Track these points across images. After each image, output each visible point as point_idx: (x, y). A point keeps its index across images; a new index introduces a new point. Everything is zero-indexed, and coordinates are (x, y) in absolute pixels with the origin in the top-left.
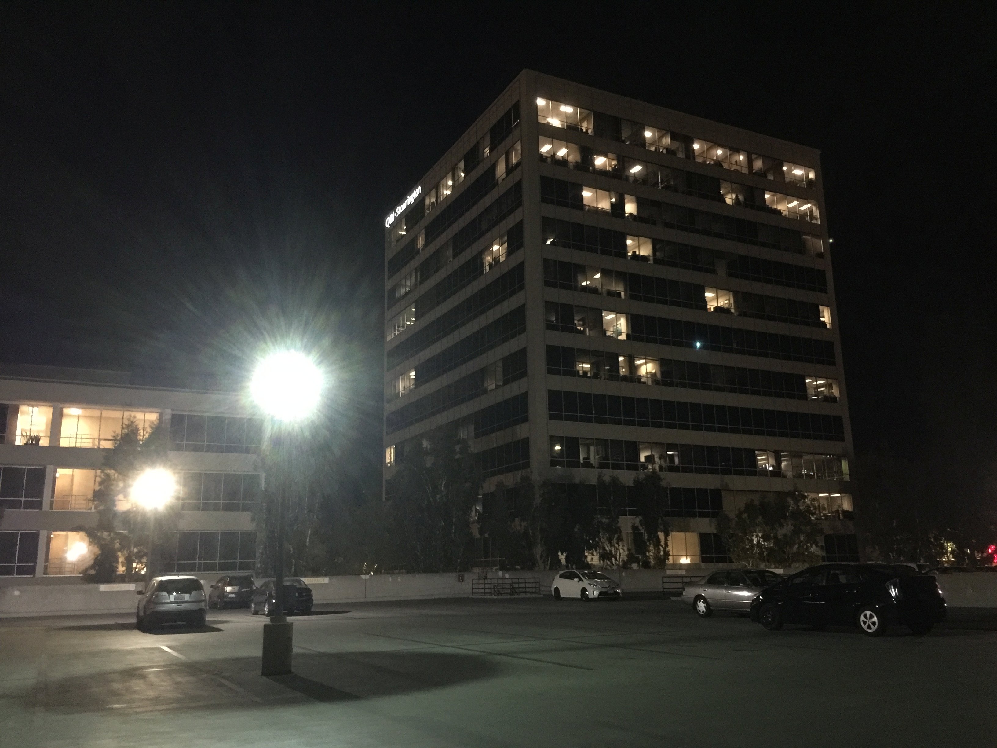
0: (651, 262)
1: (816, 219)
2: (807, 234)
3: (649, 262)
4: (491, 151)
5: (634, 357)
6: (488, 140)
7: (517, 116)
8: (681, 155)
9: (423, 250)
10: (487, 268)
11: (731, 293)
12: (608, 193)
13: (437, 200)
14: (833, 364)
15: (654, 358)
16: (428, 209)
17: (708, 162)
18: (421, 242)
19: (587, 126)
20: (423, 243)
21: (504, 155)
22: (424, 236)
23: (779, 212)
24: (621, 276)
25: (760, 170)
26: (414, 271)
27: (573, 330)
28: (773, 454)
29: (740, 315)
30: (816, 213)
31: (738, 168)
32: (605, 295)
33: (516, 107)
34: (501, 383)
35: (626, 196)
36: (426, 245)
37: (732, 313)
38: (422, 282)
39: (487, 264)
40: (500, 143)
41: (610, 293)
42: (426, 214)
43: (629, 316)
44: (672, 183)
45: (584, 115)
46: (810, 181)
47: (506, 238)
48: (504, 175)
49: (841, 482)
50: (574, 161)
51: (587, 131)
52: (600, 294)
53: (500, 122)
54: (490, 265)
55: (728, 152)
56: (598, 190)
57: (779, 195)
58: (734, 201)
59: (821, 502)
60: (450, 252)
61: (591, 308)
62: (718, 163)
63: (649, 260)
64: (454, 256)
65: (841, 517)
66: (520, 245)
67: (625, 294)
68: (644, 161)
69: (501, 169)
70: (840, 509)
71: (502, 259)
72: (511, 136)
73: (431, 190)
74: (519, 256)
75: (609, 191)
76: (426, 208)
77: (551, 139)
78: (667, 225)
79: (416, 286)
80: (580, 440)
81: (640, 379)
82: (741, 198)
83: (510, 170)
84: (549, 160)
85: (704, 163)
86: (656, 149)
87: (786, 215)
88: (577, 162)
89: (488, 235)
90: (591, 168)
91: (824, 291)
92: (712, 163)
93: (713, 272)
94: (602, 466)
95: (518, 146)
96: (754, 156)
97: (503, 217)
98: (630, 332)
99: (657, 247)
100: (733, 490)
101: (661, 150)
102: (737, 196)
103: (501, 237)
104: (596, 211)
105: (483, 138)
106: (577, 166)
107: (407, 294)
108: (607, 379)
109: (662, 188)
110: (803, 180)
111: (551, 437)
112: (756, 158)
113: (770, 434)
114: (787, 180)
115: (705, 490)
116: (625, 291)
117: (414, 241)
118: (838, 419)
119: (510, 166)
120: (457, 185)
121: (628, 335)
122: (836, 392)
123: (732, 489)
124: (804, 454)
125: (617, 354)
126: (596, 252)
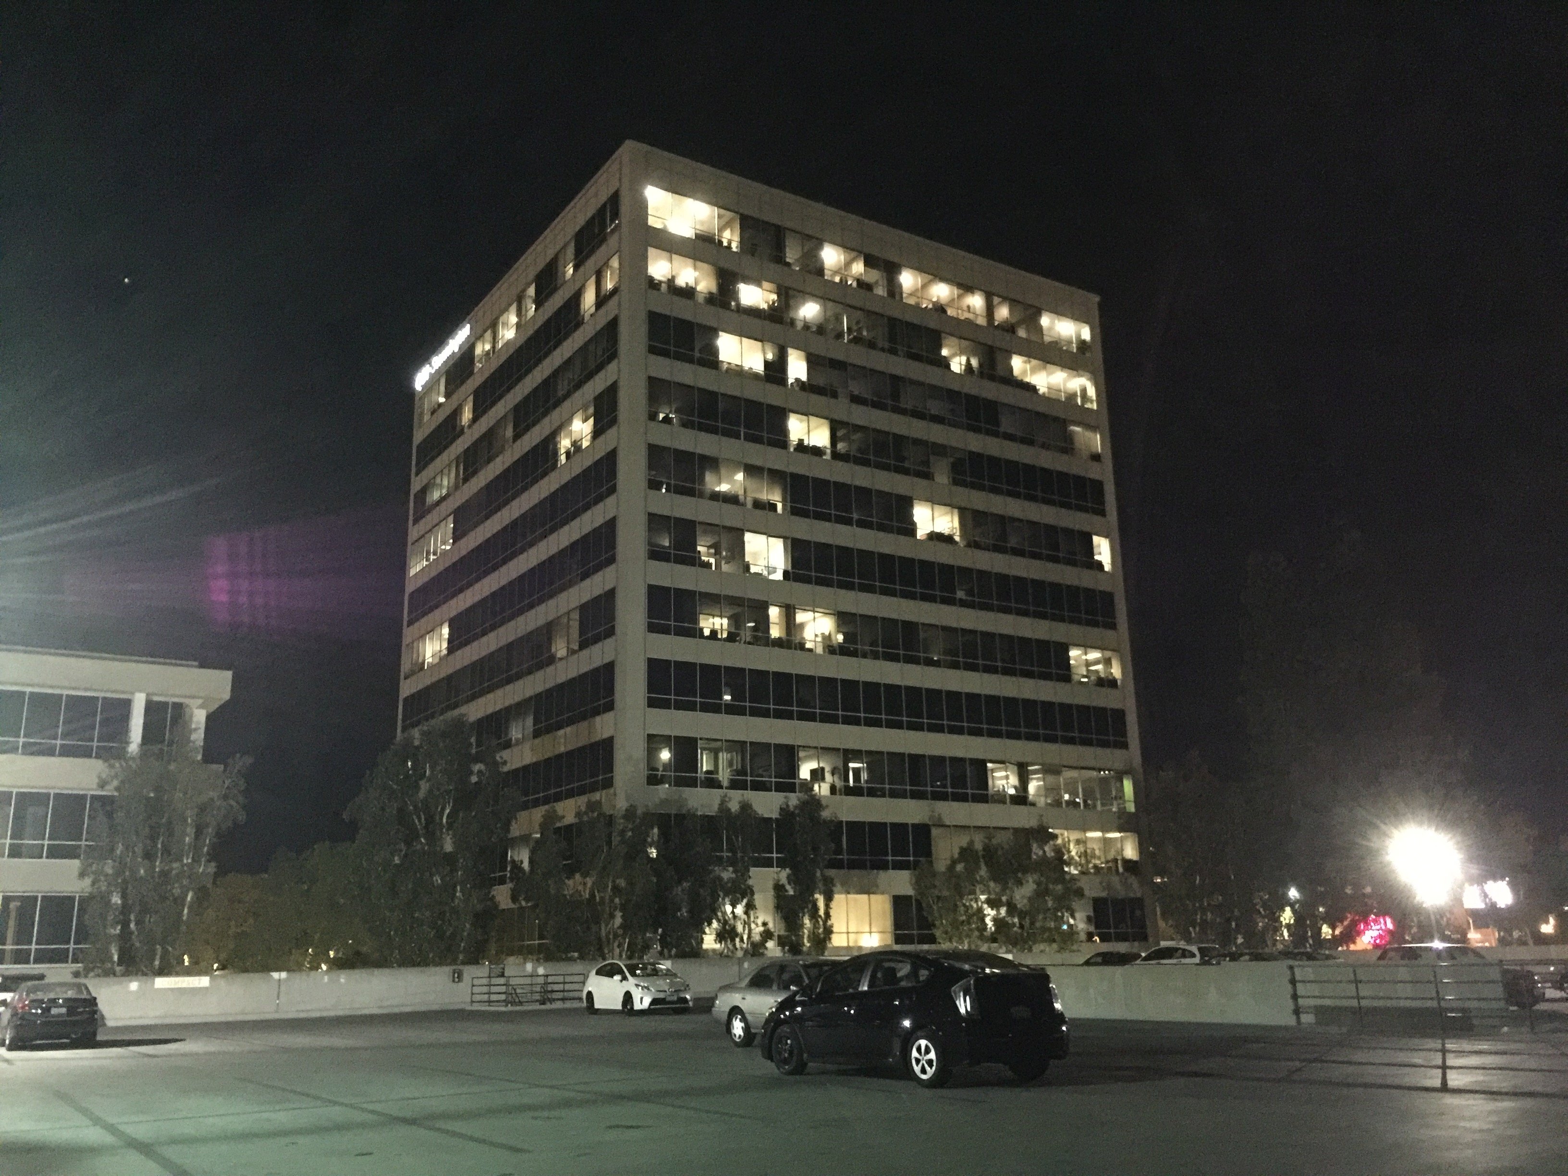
0: (828, 457)
1: (1092, 402)
2: (1078, 424)
3: (824, 457)
4: (576, 268)
5: (795, 608)
6: (571, 251)
7: (616, 215)
8: (880, 291)
9: (470, 426)
10: (563, 458)
11: (956, 511)
12: (759, 344)
13: (494, 347)
14: (1113, 626)
15: (827, 611)
16: (480, 361)
17: (924, 306)
18: (467, 415)
19: (731, 238)
20: (471, 416)
21: (594, 277)
22: (471, 404)
23: (1031, 389)
24: (776, 476)
25: (1006, 321)
26: (455, 462)
27: (694, 560)
28: (1016, 768)
29: (969, 545)
30: (1091, 392)
31: (970, 316)
32: (749, 505)
33: (614, 199)
34: (576, 647)
35: (790, 351)
36: (475, 420)
37: (956, 543)
38: (466, 480)
39: (563, 451)
40: (588, 257)
41: (758, 505)
42: (476, 370)
43: (789, 542)
44: (865, 333)
45: (725, 219)
46: (1082, 344)
47: (591, 410)
48: (593, 309)
49: (1122, 812)
50: (705, 291)
51: (729, 247)
52: (742, 505)
53: (590, 223)
54: (568, 453)
55: (956, 291)
56: (744, 339)
57: (1034, 362)
58: (963, 367)
59: (1090, 845)
60: (509, 432)
61: (724, 527)
62: (940, 309)
63: (825, 454)
64: (517, 437)
65: (1121, 870)
66: (613, 422)
67: (784, 506)
68: (822, 298)
69: (589, 298)
70: (1119, 858)
71: (585, 444)
72: (603, 248)
73: (485, 331)
74: (610, 438)
75: (761, 341)
76: (476, 360)
77: (668, 254)
78: (856, 400)
79: (457, 487)
80: (699, 741)
81: (804, 644)
82: (974, 362)
83: (601, 301)
84: (664, 287)
85: (917, 307)
86: (841, 280)
87: (1044, 393)
88: (710, 293)
89: (567, 404)
90: (733, 303)
91: (1102, 513)
92: (930, 306)
93: (927, 476)
94: (735, 785)
95: (615, 263)
96: (996, 300)
97: (590, 376)
98: (790, 568)
99: (840, 433)
100: (949, 826)
101: (849, 283)
102: (968, 360)
103: (585, 408)
104: (739, 373)
105: (564, 247)
106: (711, 299)
107: (443, 499)
108: (749, 643)
109: (850, 341)
110: (1072, 343)
111: (651, 737)
112: (1000, 303)
113: (1011, 736)
114: (1047, 339)
115: (904, 826)
116: (784, 501)
117: (456, 413)
118: (1119, 715)
119: (603, 293)
120: (523, 322)
121: (786, 573)
122: (1116, 671)
123: (948, 823)
124: (1064, 769)
125: (767, 602)
126: (738, 437)
